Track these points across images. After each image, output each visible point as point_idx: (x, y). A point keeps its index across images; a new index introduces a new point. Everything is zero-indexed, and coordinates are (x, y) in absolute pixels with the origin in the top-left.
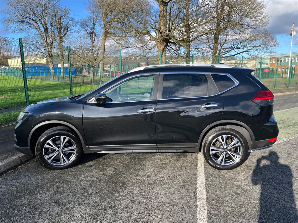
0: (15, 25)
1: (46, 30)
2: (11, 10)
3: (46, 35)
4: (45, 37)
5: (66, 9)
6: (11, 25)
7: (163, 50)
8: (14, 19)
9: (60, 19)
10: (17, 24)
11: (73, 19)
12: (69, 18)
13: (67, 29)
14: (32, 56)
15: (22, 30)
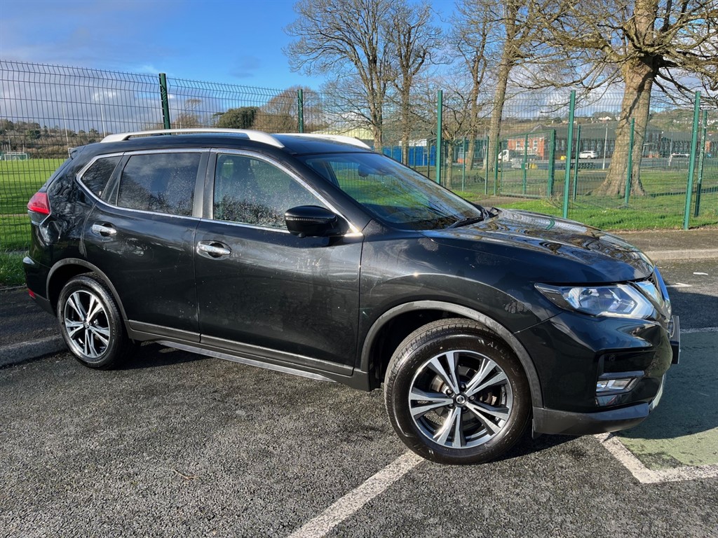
0: (311, 57)
1: (373, 61)
2: (302, 24)
3: (371, 74)
4: (369, 77)
5: (425, 6)
6: (303, 57)
7: (640, 89)
8: (311, 43)
9: (409, 32)
10: (315, 55)
11: (438, 31)
12: (429, 28)
13: (422, 55)
14: (340, 123)
15: (324, 67)
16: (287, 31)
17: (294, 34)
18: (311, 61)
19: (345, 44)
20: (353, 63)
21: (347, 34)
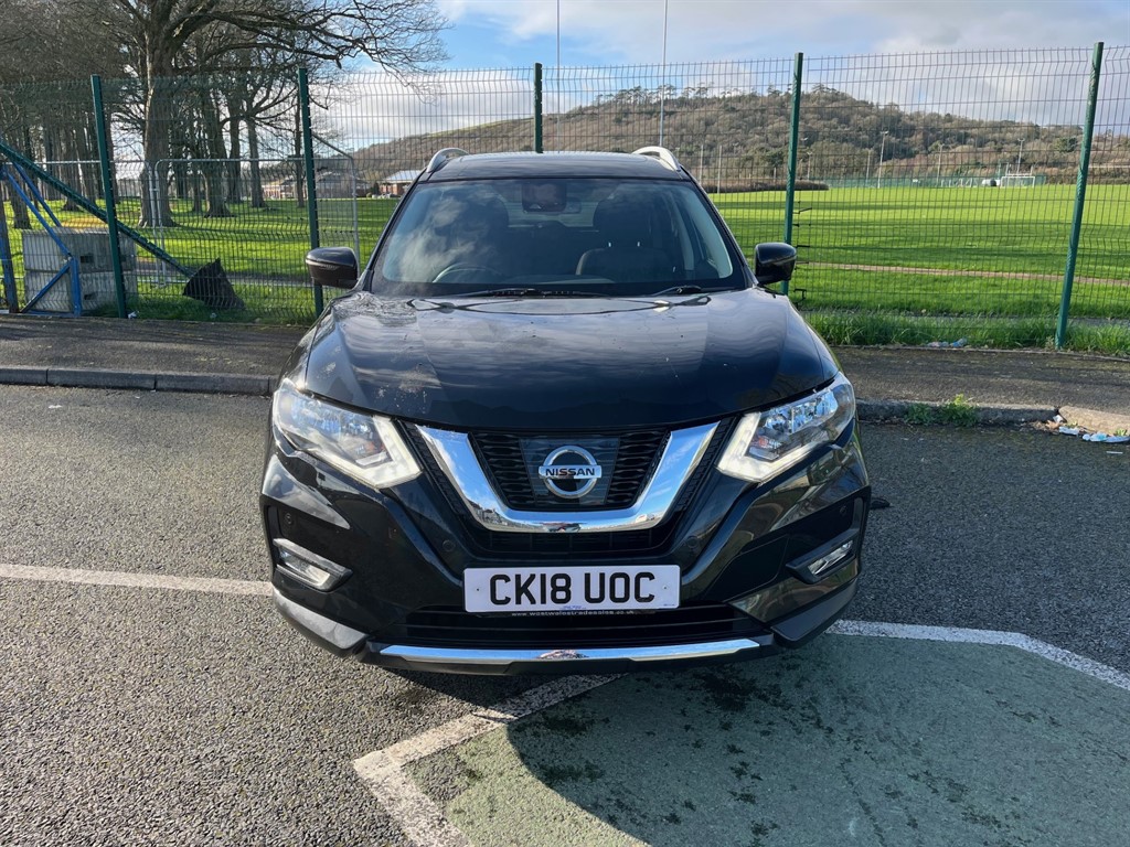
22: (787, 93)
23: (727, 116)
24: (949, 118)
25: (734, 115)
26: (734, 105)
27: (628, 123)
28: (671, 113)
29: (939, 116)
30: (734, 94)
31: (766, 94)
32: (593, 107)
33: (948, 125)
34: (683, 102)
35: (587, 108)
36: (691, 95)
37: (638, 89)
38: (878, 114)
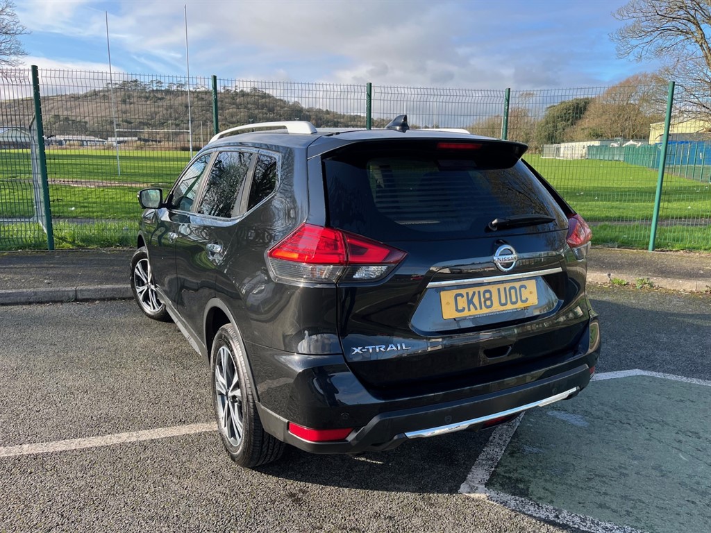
0: (645, 41)
6: (634, 42)
10: (649, 38)
15: (660, 51)
16: (617, 16)
17: (624, 18)
18: (643, 45)
19: (690, 25)
20: (698, 45)
21: (692, 12)
22: (235, 91)
23: (199, 103)
24: (328, 112)
25: (204, 103)
26: (204, 96)
27: (131, 104)
28: (161, 99)
29: (323, 111)
30: (203, 89)
31: (223, 91)
32: (104, 91)
33: (328, 116)
34: (168, 92)
35: (99, 92)
36: (174, 88)
37: (136, 81)
38: (290, 107)
